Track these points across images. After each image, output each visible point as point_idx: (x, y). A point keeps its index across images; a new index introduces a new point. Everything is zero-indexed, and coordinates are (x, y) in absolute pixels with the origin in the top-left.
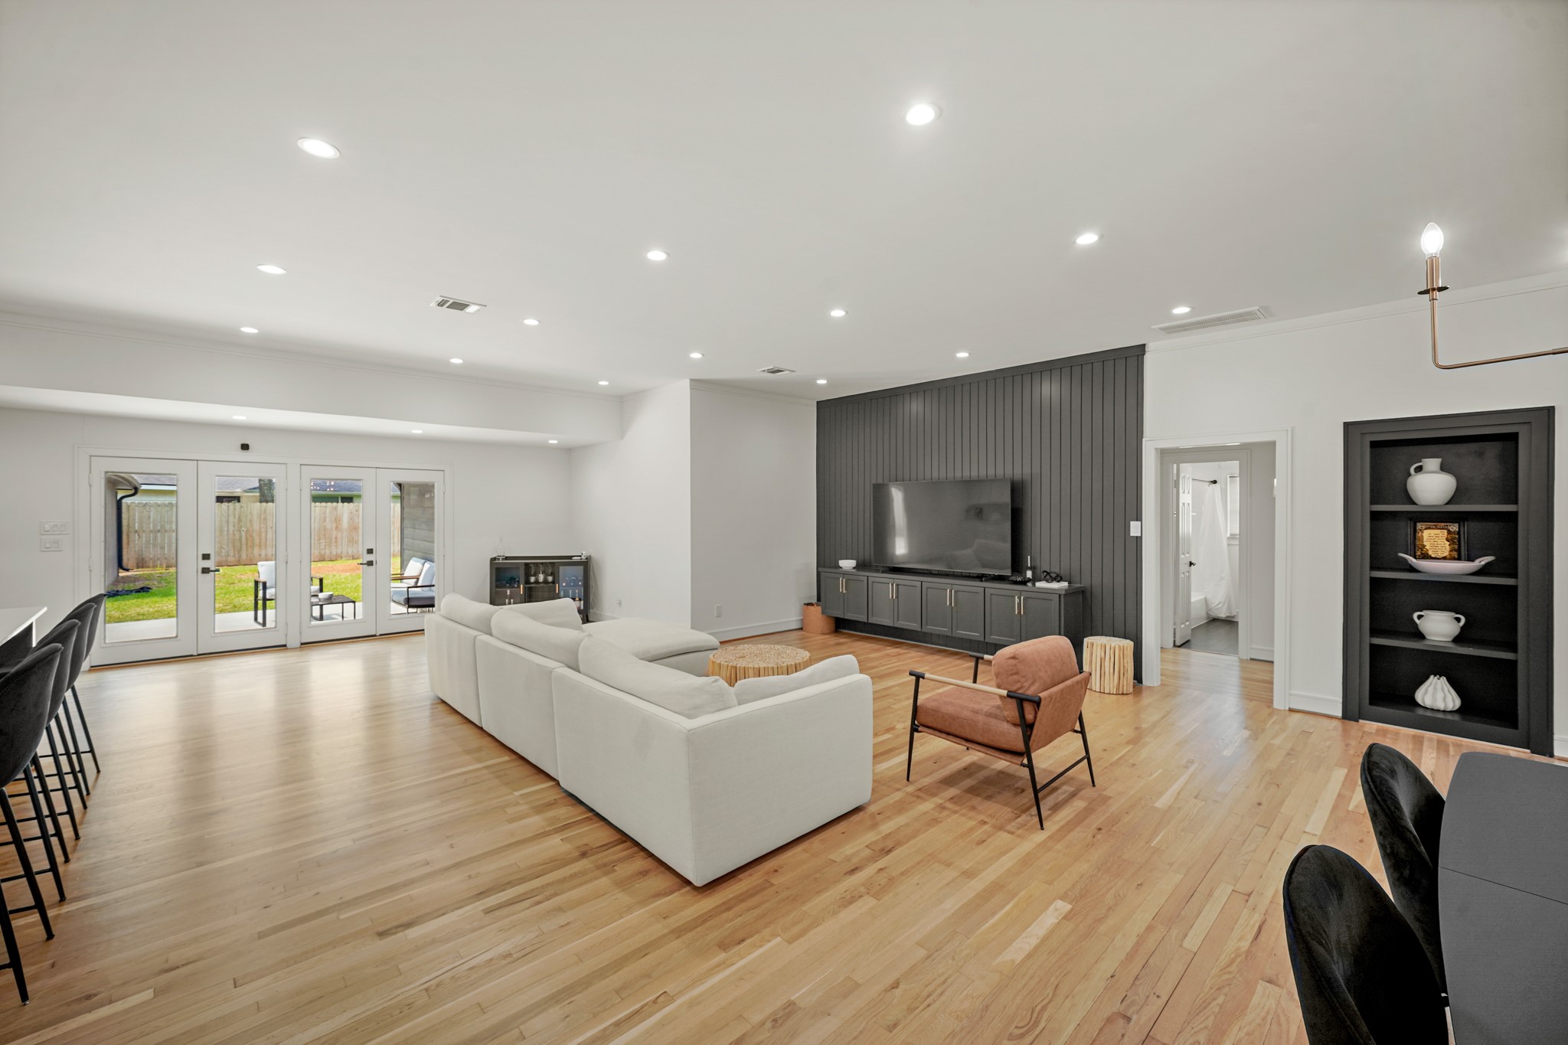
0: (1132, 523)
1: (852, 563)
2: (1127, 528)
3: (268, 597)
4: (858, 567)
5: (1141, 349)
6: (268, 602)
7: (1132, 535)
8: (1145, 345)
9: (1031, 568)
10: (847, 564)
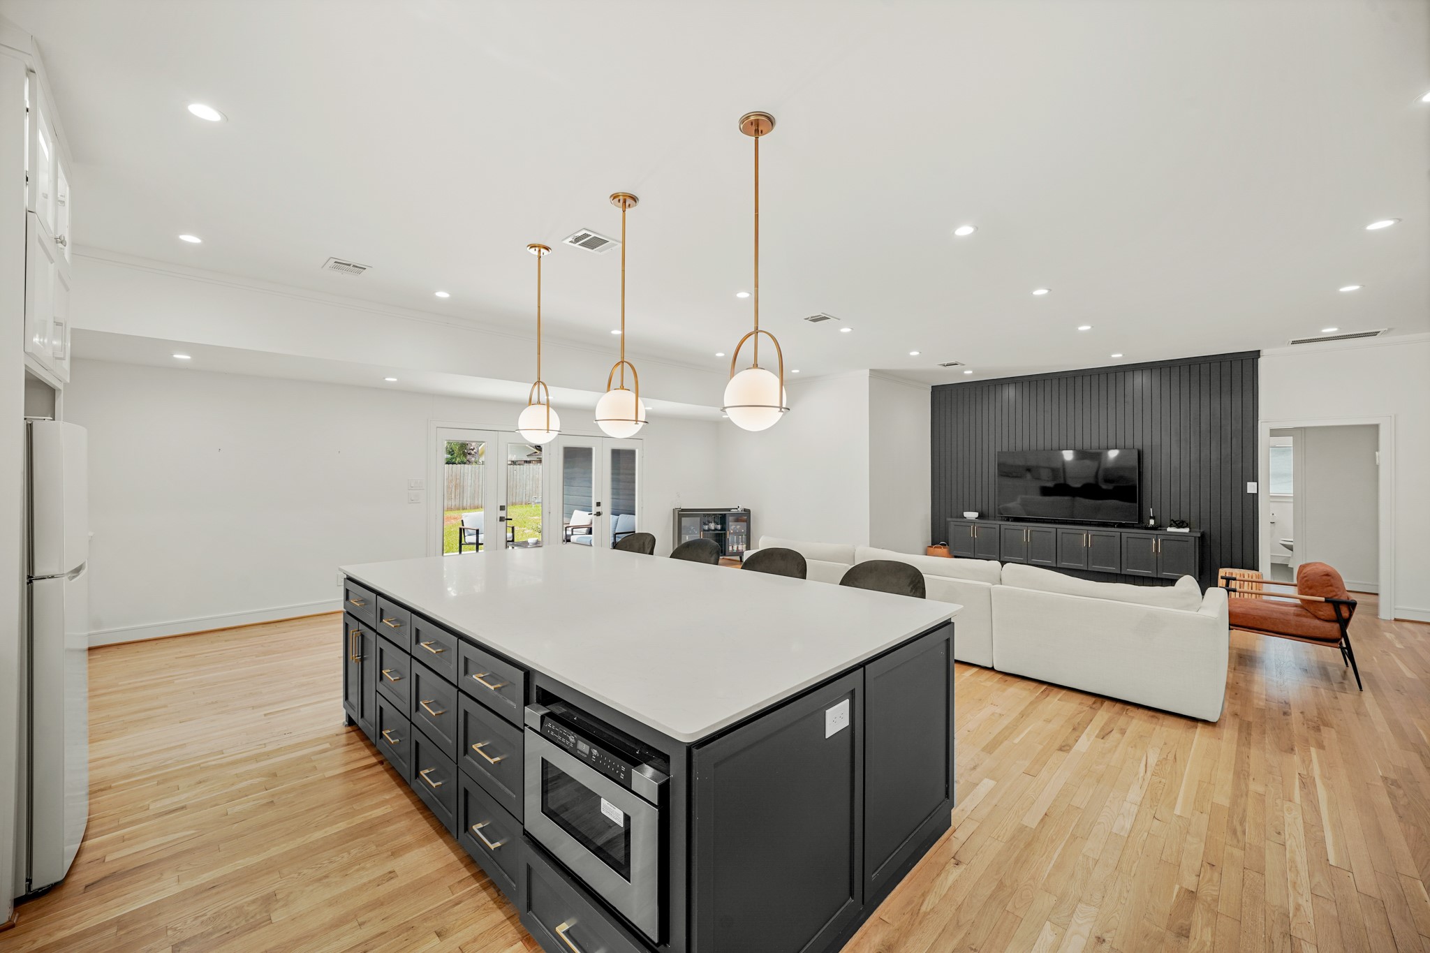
0: (1248, 483)
1: (976, 515)
2: (1244, 488)
3: (480, 542)
4: (980, 517)
5: (1257, 354)
6: (480, 546)
7: (1248, 492)
8: (1259, 351)
9: (1153, 518)
10: (971, 515)
